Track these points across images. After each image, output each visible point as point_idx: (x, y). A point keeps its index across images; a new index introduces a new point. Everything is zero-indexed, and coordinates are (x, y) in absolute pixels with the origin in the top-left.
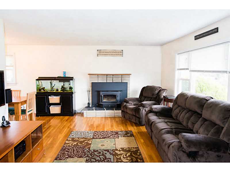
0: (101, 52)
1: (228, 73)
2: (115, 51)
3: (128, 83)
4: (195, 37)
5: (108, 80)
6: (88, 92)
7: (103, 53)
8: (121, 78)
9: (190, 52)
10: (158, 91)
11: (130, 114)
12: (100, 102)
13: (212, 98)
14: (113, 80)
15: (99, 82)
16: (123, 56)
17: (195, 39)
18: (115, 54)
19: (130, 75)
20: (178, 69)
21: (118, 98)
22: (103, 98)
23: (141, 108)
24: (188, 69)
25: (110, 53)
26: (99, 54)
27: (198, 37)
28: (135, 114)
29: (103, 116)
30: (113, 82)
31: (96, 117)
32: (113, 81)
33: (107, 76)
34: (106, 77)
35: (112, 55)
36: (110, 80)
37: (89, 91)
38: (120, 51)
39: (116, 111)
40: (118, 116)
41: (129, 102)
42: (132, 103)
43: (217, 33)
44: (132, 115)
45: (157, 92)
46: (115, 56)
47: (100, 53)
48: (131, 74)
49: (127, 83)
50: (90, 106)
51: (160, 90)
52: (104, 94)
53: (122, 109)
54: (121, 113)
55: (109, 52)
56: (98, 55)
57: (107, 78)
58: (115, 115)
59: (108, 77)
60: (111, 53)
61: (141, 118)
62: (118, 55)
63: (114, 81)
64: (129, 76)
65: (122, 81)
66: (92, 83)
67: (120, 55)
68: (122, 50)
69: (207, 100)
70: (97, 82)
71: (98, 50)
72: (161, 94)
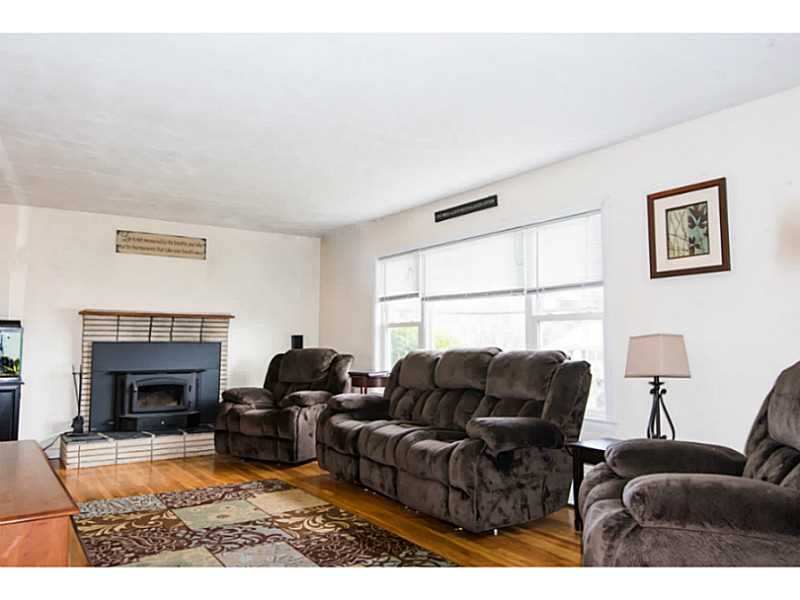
0: (130, 239)
1: (525, 292)
2: (180, 240)
3: (223, 344)
4: (437, 214)
5: (152, 334)
6: (78, 377)
7: (137, 244)
8: (199, 329)
9: (420, 253)
10: (330, 361)
11: (249, 437)
12: (123, 413)
13: (500, 350)
14: (173, 334)
15: (121, 339)
16: (205, 258)
17: (437, 221)
18: (180, 248)
19: (231, 320)
20: (382, 299)
21: (191, 396)
22: (136, 395)
23: (293, 409)
24: (417, 295)
25: (161, 246)
26: (123, 244)
27: (444, 215)
28: (271, 433)
29: (145, 459)
30: (171, 342)
31: (116, 465)
32: (171, 336)
33: (151, 321)
34: (149, 323)
35: (169, 251)
36: (160, 335)
37: (81, 375)
38: (197, 242)
39: (189, 437)
40: (196, 454)
41: (245, 400)
42: (251, 401)
43: (493, 209)
44: (259, 437)
45: (326, 364)
46: (181, 254)
47: (127, 241)
48: (233, 317)
49: (220, 344)
50: (85, 429)
51: (336, 358)
52: (141, 384)
53: (221, 426)
54: (213, 442)
55: (159, 242)
56: (117, 246)
57: (151, 326)
58: (188, 450)
59: (154, 324)
60: (168, 246)
61: (293, 441)
62: (190, 252)
63: (174, 339)
64: (228, 323)
65: (204, 339)
66: (94, 343)
67: (197, 253)
68: (204, 237)
69: (493, 356)
70: (114, 339)
71: (118, 232)
72: (340, 369)
